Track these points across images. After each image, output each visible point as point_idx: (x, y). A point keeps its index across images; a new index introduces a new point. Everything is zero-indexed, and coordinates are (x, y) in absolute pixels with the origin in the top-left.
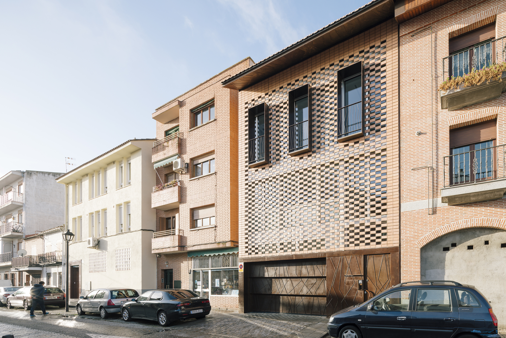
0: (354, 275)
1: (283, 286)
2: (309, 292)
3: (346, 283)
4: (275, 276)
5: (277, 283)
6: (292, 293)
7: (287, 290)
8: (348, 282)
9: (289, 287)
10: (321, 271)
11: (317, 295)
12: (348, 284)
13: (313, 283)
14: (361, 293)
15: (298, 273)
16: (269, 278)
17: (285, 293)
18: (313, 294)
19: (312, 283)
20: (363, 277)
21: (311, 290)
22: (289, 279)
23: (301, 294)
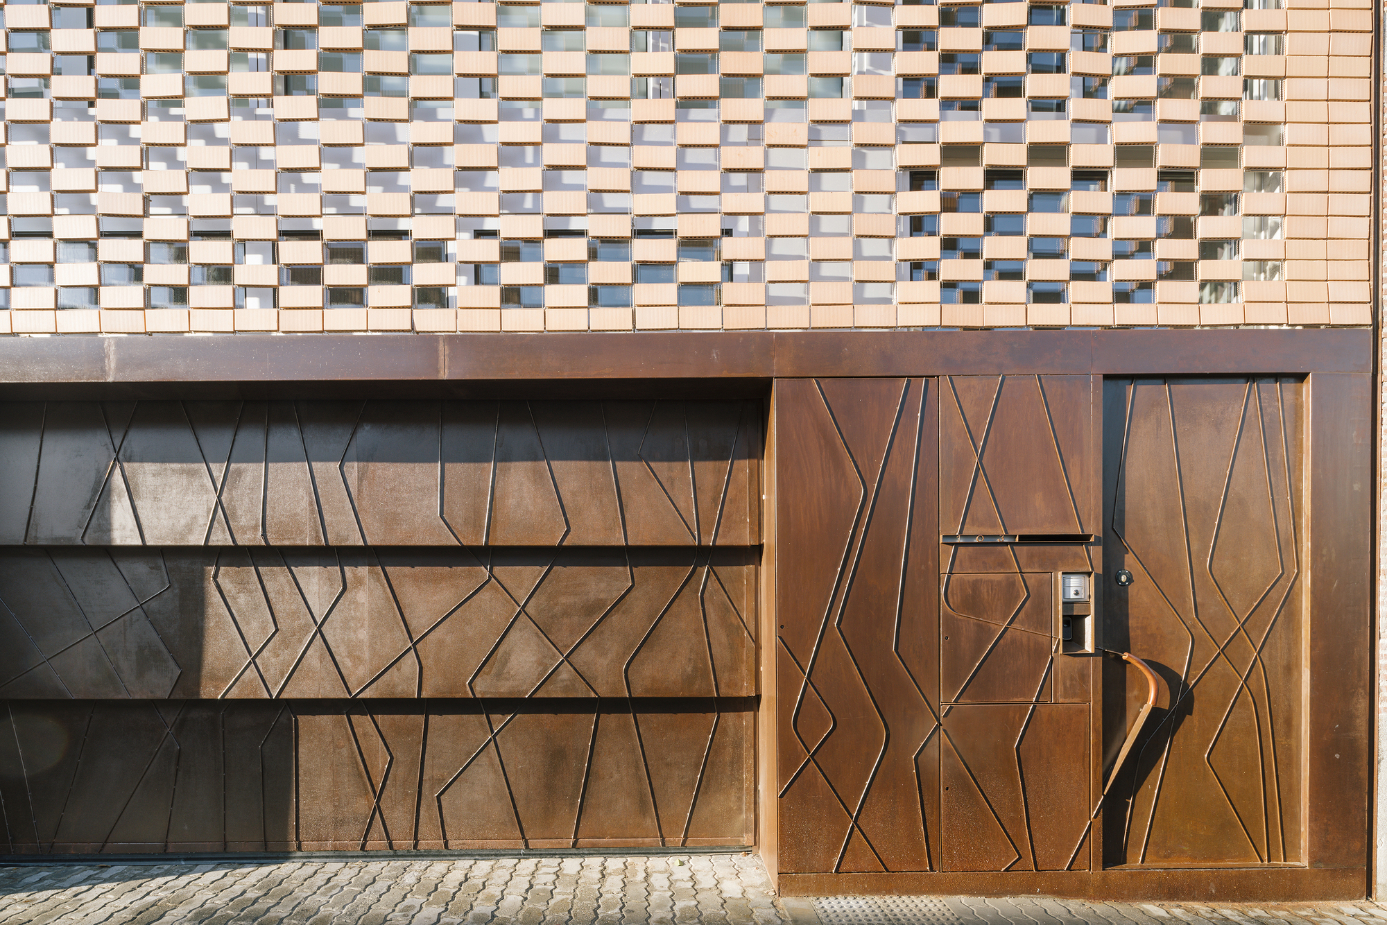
0: (1026, 532)
1: (305, 629)
2: (566, 673)
3: (955, 599)
4: (221, 538)
5: (242, 599)
6: (403, 682)
7: (346, 663)
8: (975, 585)
9: (363, 635)
10: (686, 500)
11: (638, 692)
12: (973, 602)
13: (599, 604)
14: (1083, 677)
15: (458, 513)
16: (143, 552)
17: (330, 689)
18: (604, 691)
19: (592, 596)
20: (1096, 552)
21: (587, 654)
22: (363, 571)
23: (484, 688)
